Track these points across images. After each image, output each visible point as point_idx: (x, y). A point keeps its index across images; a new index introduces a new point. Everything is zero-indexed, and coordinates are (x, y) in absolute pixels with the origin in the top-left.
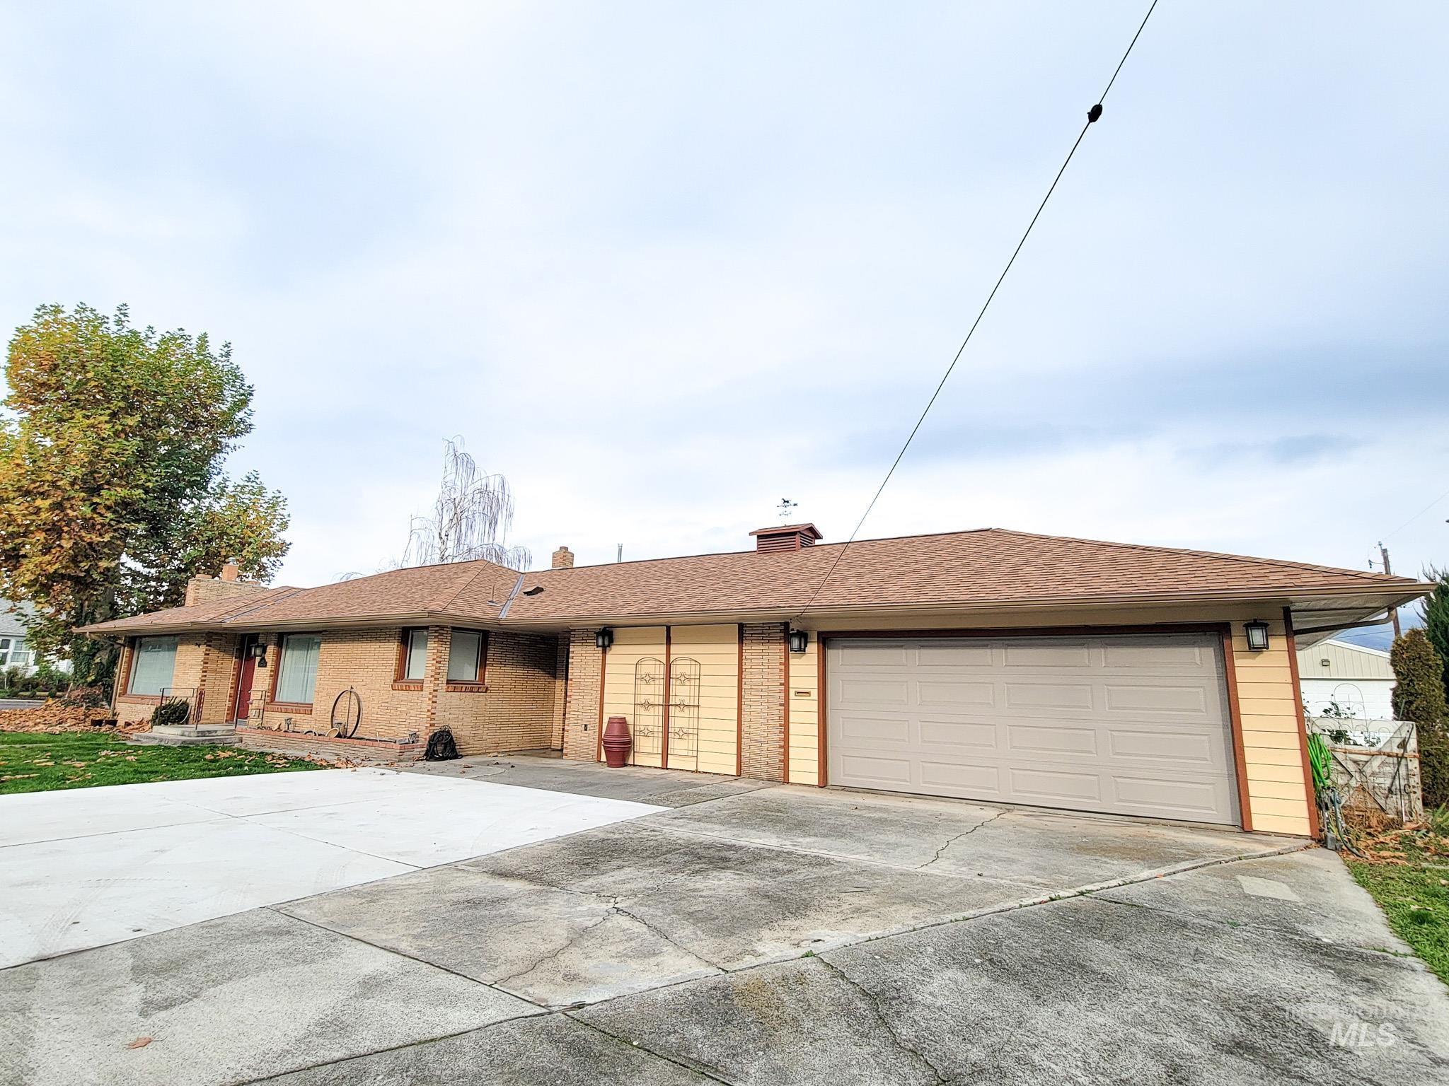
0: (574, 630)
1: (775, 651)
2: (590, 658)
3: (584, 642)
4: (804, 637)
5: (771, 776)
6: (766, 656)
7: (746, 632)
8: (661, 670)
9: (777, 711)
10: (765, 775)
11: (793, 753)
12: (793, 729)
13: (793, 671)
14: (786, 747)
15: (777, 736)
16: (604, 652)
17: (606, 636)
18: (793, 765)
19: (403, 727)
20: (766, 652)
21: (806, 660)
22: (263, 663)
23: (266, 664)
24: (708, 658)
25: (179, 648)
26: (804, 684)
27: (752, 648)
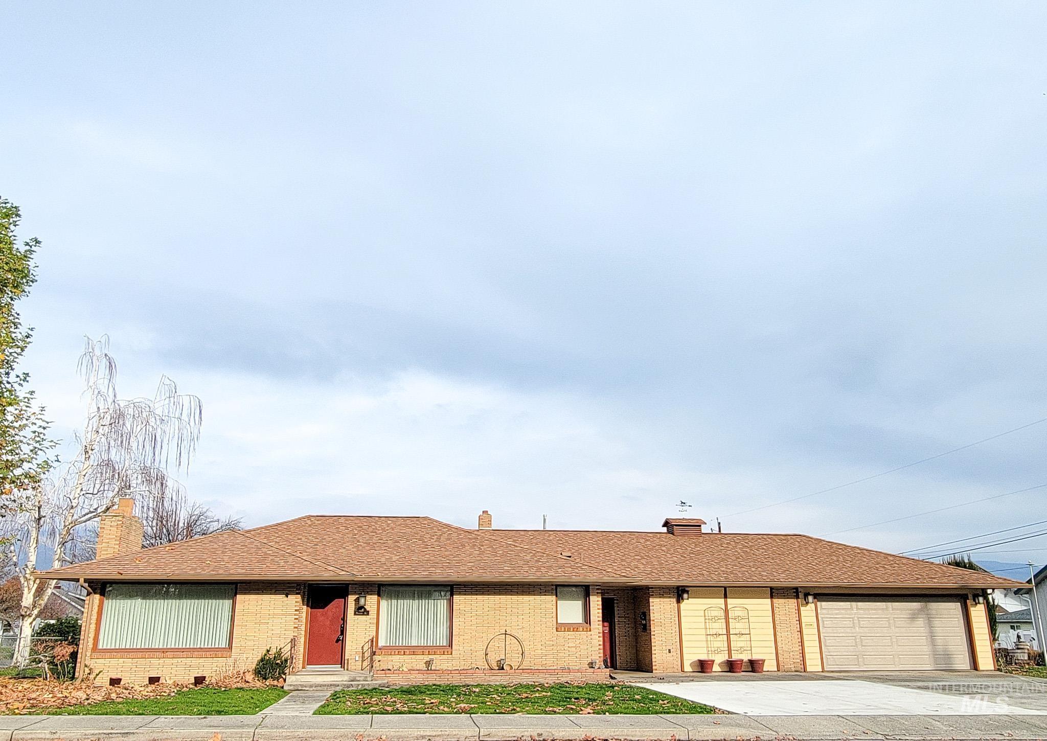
0: (652, 588)
1: (792, 603)
2: (668, 607)
3: (661, 596)
4: (806, 595)
5: (797, 669)
6: (787, 605)
7: (775, 592)
8: (722, 614)
9: (797, 635)
10: (793, 669)
11: (807, 656)
12: (806, 644)
13: (803, 613)
14: (803, 653)
15: (798, 648)
16: (678, 602)
17: (680, 593)
18: (808, 662)
19: (573, 658)
20: (787, 603)
21: (808, 608)
22: (361, 612)
23: (366, 613)
24: (753, 607)
25: (240, 598)
26: (809, 620)
27: (779, 601)
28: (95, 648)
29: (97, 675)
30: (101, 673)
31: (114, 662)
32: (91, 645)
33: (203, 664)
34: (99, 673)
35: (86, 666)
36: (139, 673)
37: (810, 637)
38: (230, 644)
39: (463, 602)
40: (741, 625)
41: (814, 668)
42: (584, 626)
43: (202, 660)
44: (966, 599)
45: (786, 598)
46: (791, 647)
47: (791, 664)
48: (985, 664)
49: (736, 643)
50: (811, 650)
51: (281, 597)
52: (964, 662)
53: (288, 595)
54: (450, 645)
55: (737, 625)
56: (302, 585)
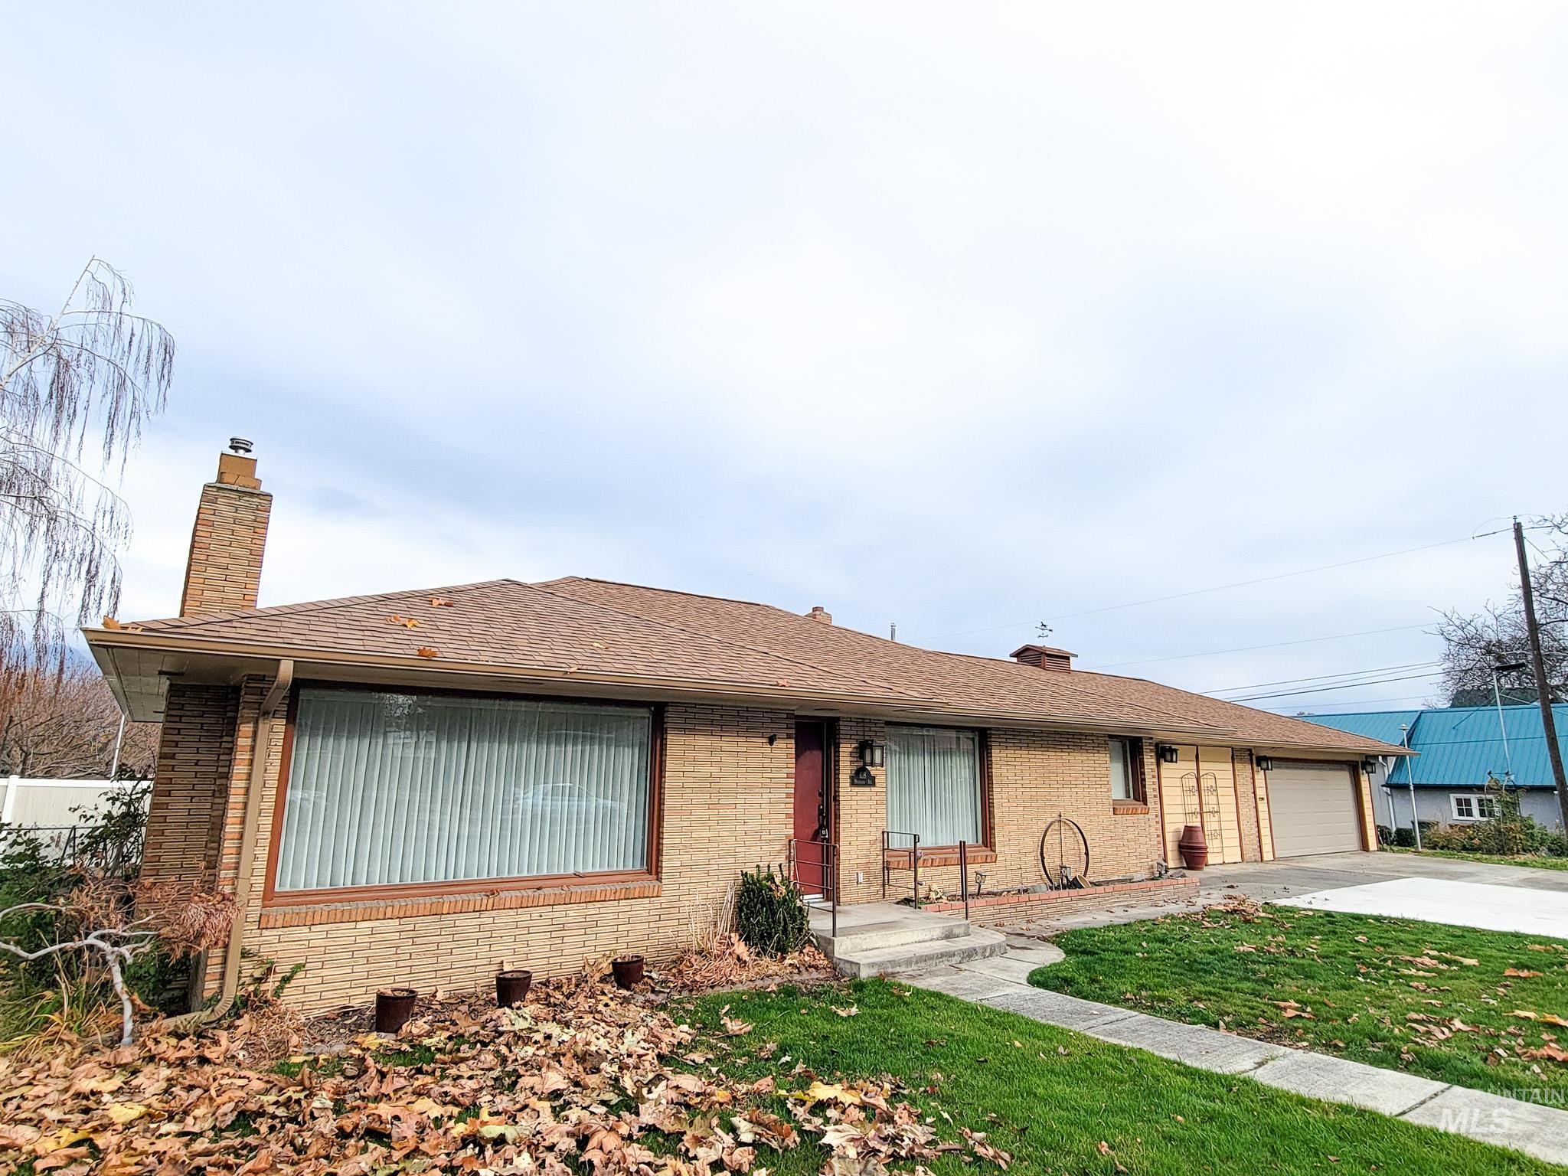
1: (1248, 769)
5: (1255, 859)
6: (1245, 773)
8: (1196, 783)
9: (1253, 813)
10: (1252, 858)
11: (1263, 840)
12: (1261, 824)
13: (1256, 783)
14: (1260, 837)
15: (1255, 830)
18: (1264, 849)
19: (1133, 859)
20: (1244, 769)
21: (1260, 776)
22: (862, 777)
23: (870, 781)
24: (1220, 773)
25: (675, 743)
26: (1261, 792)
27: (1238, 766)
28: (269, 894)
29: (286, 980)
30: (301, 974)
31: (343, 933)
32: (259, 881)
33: (595, 918)
34: (294, 972)
35: (245, 954)
36: (425, 961)
37: (1263, 816)
38: (653, 862)
39: (1005, 762)
40: (1212, 799)
41: (1268, 856)
42: (1140, 806)
43: (592, 909)
44: (1357, 765)
45: (1242, 761)
46: (1249, 829)
47: (1251, 852)
48: (1373, 843)
49: (1211, 824)
50: (1265, 831)
51: (758, 743)
52: (1354, 843)
53: (771, 740)
54: (985, 844)
55: (1209, 800)
56: (790, 715)
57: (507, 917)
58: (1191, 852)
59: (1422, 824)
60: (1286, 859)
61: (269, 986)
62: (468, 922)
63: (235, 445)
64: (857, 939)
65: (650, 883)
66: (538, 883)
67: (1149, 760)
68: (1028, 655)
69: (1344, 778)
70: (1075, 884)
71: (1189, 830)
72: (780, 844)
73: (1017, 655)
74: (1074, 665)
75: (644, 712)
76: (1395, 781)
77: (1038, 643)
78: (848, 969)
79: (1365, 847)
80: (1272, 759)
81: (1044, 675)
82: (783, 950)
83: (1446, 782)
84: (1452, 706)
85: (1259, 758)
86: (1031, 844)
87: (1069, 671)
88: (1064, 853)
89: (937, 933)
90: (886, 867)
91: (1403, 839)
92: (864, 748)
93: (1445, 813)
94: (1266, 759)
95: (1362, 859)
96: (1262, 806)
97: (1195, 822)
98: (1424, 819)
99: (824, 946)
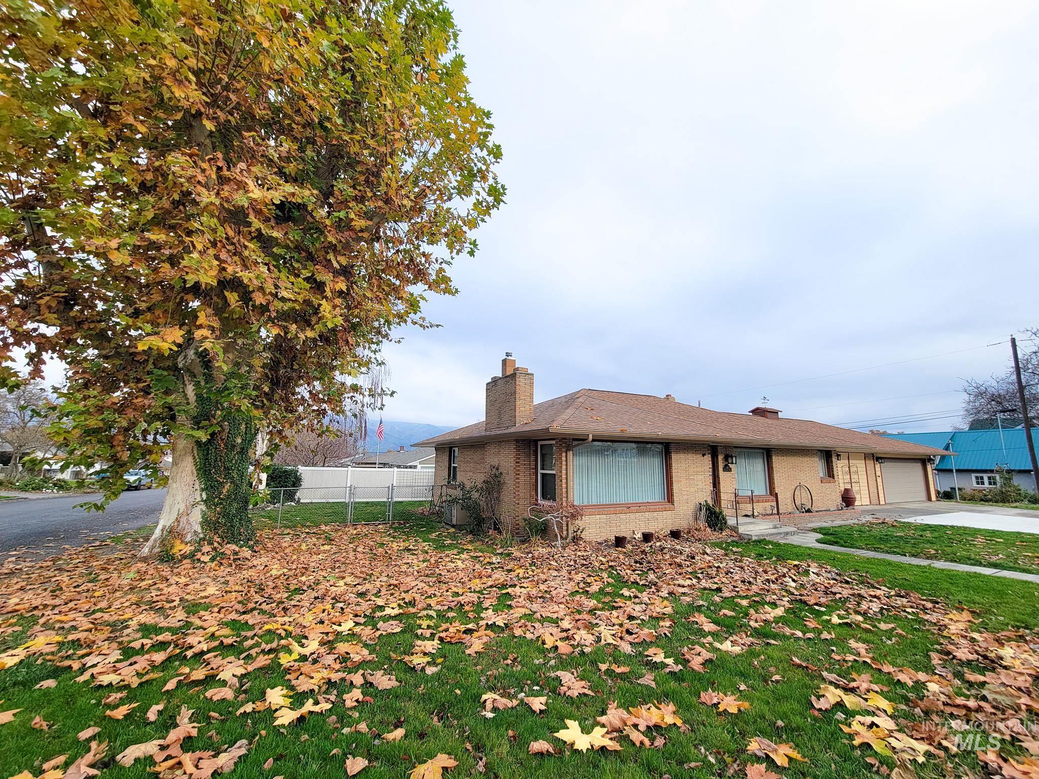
1: (872, 463)
8: (848, 470)
9: (875, 482)
13: (876, 469)
19: (830, 502)
20: (870, 463)
21: (878, 466)
22: (727, 469)
23: (730, 470)
24: (859, 465)
25: (674, 456)
26: (878, 473)
27: (868, 462)
37: (880, 484)
38: (670, 498)
39: (778, 462)
40: (856, 477)
41: (882, 502)
42: (831, 479)
43: (655, 514)
44: (924, 461)
45: (869, 459)
46: (873, 490)
47: (875, 501)
48: (933, 497)
49: (855, 488)
50: (881, 492)
51: (699, 456)
52: (923, 496)
53: (704, 455)
54: (771, 494)
55: (854, 477)
56: (709, 446)
57: (632, 516)
58: (848, 499)
59: (959, 489)
60: (890, 504)
61: (579, 533)
62: (623, 516)
63: (508, 354)
64: (746, 527)
65: (669, 506)
66: (639, 505)
67: (834, 459)
68: (757, 412)
69: (918, 467)
70: (809, 511)
71: (846, 490)
72: (709, 493)
73: (752, 411)
74: (780, 415)
75: (660, 446)
76: (940, 467)
77: (763, 406)
78: (746, 537)
79: (929, 499)
80: (884, 458)
81: (770, 421)
82: (721, 529)
83: (970, 468)
84: (971, 429)
85: (878, 458)
86: (789, 495)
87: (778, 419)
88: (803, 498)
89: (771, 526)
90: (737, 502)
91: (948, 496)
92: (727, 458)
93: (970, 484)
94: (881, 458)
95: (929, 504)
96: (879, 480)
97: (848, 486)
98: (961, 487)
99: (735, 529)
